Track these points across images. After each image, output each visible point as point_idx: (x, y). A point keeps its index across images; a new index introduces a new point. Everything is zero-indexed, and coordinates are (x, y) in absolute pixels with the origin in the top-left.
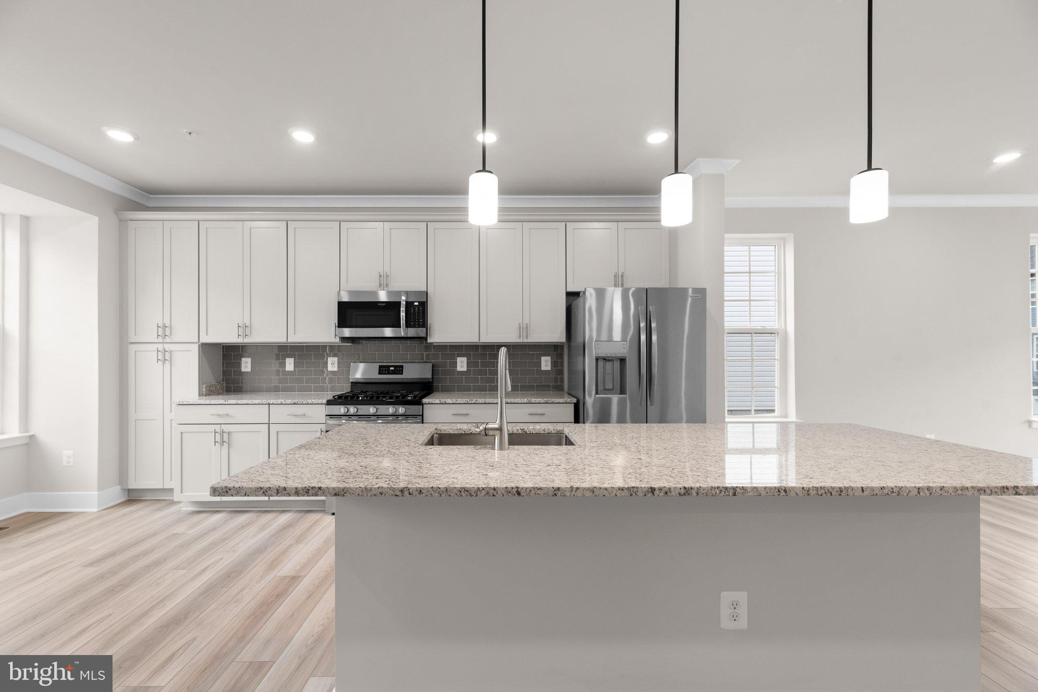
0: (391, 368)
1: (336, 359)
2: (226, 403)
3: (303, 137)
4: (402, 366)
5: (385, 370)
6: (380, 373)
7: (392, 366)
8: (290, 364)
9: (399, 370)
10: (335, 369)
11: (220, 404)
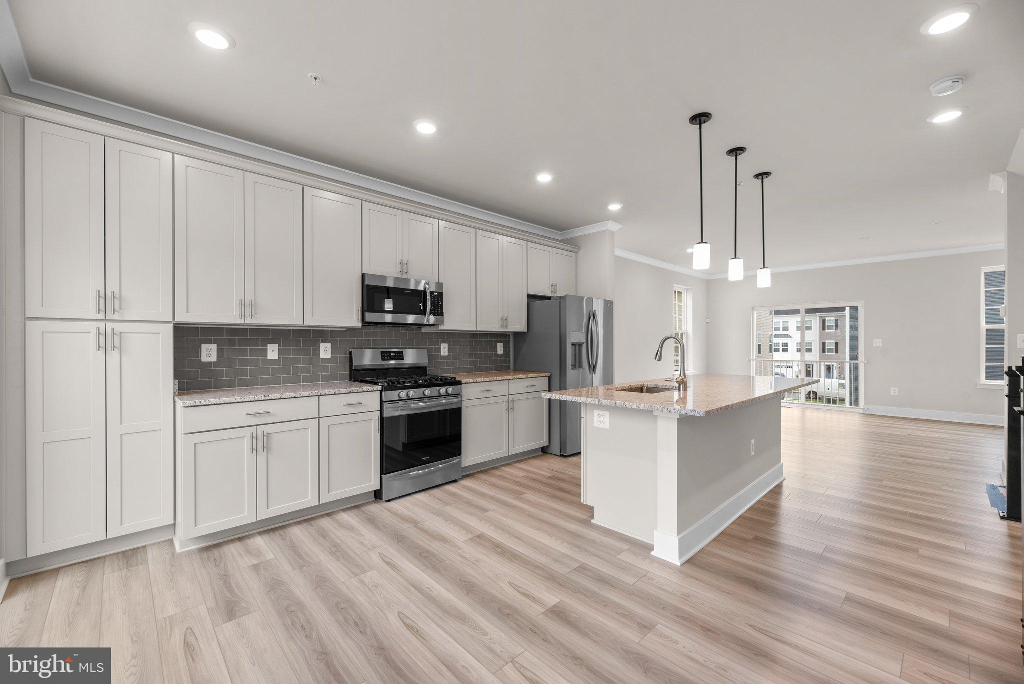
0: (392, 354)
1: (329, 345)
2: (266, 398)
3: (426, 128)
4: (402, 352)
5: (387, 356)
6: (383, 359)
7: (393, 352)
8: (273, 352)
9: (399, 356)
10: (329, 356)
11: (258, 401)
